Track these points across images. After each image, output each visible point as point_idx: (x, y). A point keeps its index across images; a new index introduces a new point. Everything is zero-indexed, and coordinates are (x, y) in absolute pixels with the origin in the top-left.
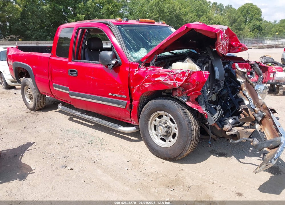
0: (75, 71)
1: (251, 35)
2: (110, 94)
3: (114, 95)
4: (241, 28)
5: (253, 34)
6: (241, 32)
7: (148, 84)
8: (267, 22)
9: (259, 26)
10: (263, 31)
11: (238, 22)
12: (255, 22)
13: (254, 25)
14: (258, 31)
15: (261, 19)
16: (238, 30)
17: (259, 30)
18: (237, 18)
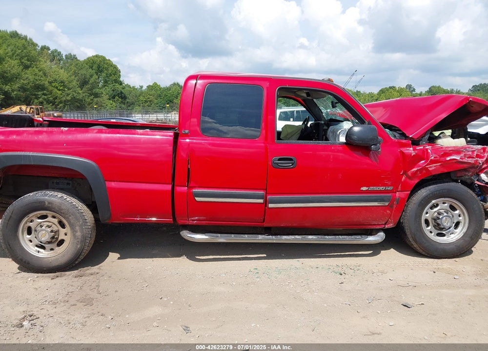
0: (291, 160)
1: (111, 104)
2: (364, 189)
3: (372, 188)
4: (97, 94)
5: (114, 104)
6: (98, 99)
7: (435, 166)
8: (129, 86)
9: (122, 93)
10: (128, 100)
11: (91, 84)
12: (114, 86)
13: (113, 91)
14: (120, 100)
15: (120, 81)
16: (93, 96)
17: (122, 98)
18: (88, 76)
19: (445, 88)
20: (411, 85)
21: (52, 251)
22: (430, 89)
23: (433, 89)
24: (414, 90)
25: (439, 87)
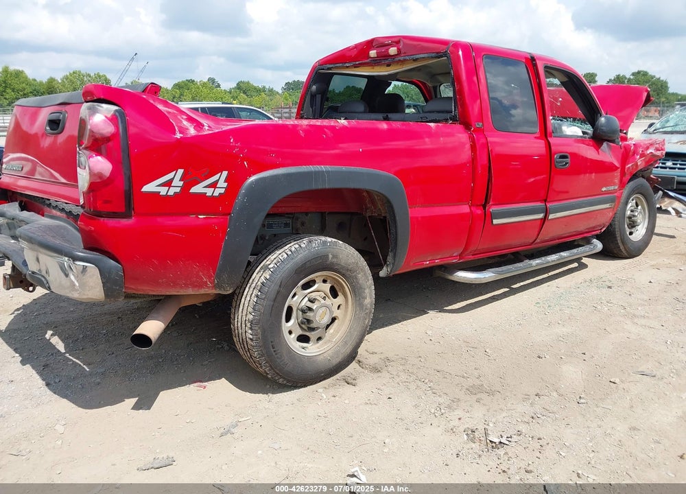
0: (566, 157)
2: (604, 189)
3: (607, 188)
19: (255, 85)
20: (214, 79)
21: (321, 342)
22: (238, 84)
23: (241, 85)
24: (219, 86)
25: (248, 83)
